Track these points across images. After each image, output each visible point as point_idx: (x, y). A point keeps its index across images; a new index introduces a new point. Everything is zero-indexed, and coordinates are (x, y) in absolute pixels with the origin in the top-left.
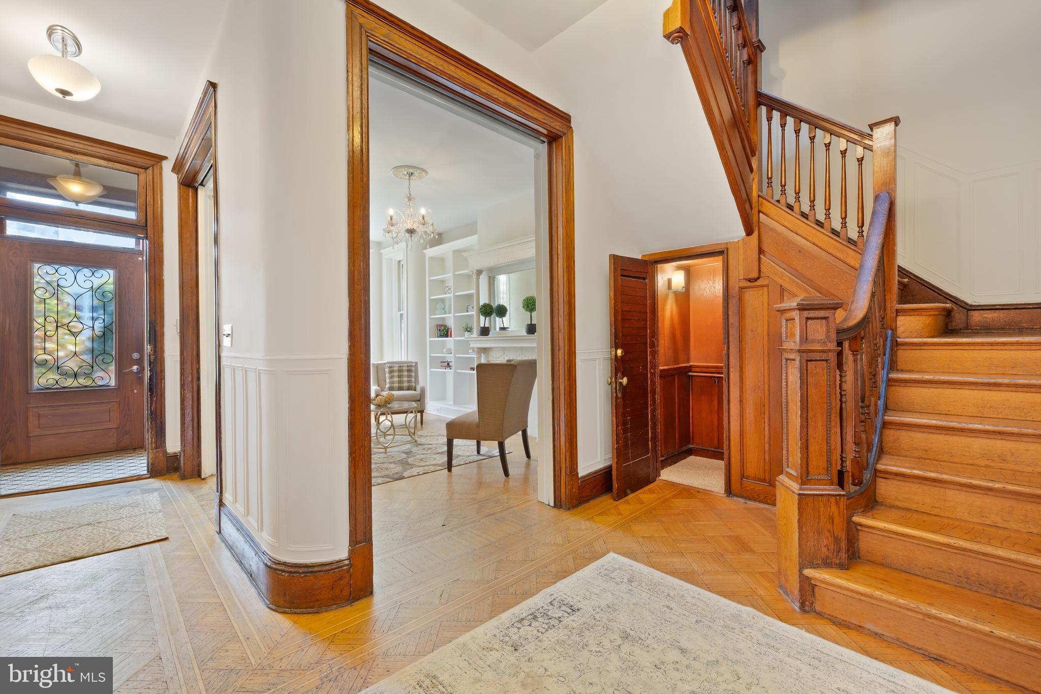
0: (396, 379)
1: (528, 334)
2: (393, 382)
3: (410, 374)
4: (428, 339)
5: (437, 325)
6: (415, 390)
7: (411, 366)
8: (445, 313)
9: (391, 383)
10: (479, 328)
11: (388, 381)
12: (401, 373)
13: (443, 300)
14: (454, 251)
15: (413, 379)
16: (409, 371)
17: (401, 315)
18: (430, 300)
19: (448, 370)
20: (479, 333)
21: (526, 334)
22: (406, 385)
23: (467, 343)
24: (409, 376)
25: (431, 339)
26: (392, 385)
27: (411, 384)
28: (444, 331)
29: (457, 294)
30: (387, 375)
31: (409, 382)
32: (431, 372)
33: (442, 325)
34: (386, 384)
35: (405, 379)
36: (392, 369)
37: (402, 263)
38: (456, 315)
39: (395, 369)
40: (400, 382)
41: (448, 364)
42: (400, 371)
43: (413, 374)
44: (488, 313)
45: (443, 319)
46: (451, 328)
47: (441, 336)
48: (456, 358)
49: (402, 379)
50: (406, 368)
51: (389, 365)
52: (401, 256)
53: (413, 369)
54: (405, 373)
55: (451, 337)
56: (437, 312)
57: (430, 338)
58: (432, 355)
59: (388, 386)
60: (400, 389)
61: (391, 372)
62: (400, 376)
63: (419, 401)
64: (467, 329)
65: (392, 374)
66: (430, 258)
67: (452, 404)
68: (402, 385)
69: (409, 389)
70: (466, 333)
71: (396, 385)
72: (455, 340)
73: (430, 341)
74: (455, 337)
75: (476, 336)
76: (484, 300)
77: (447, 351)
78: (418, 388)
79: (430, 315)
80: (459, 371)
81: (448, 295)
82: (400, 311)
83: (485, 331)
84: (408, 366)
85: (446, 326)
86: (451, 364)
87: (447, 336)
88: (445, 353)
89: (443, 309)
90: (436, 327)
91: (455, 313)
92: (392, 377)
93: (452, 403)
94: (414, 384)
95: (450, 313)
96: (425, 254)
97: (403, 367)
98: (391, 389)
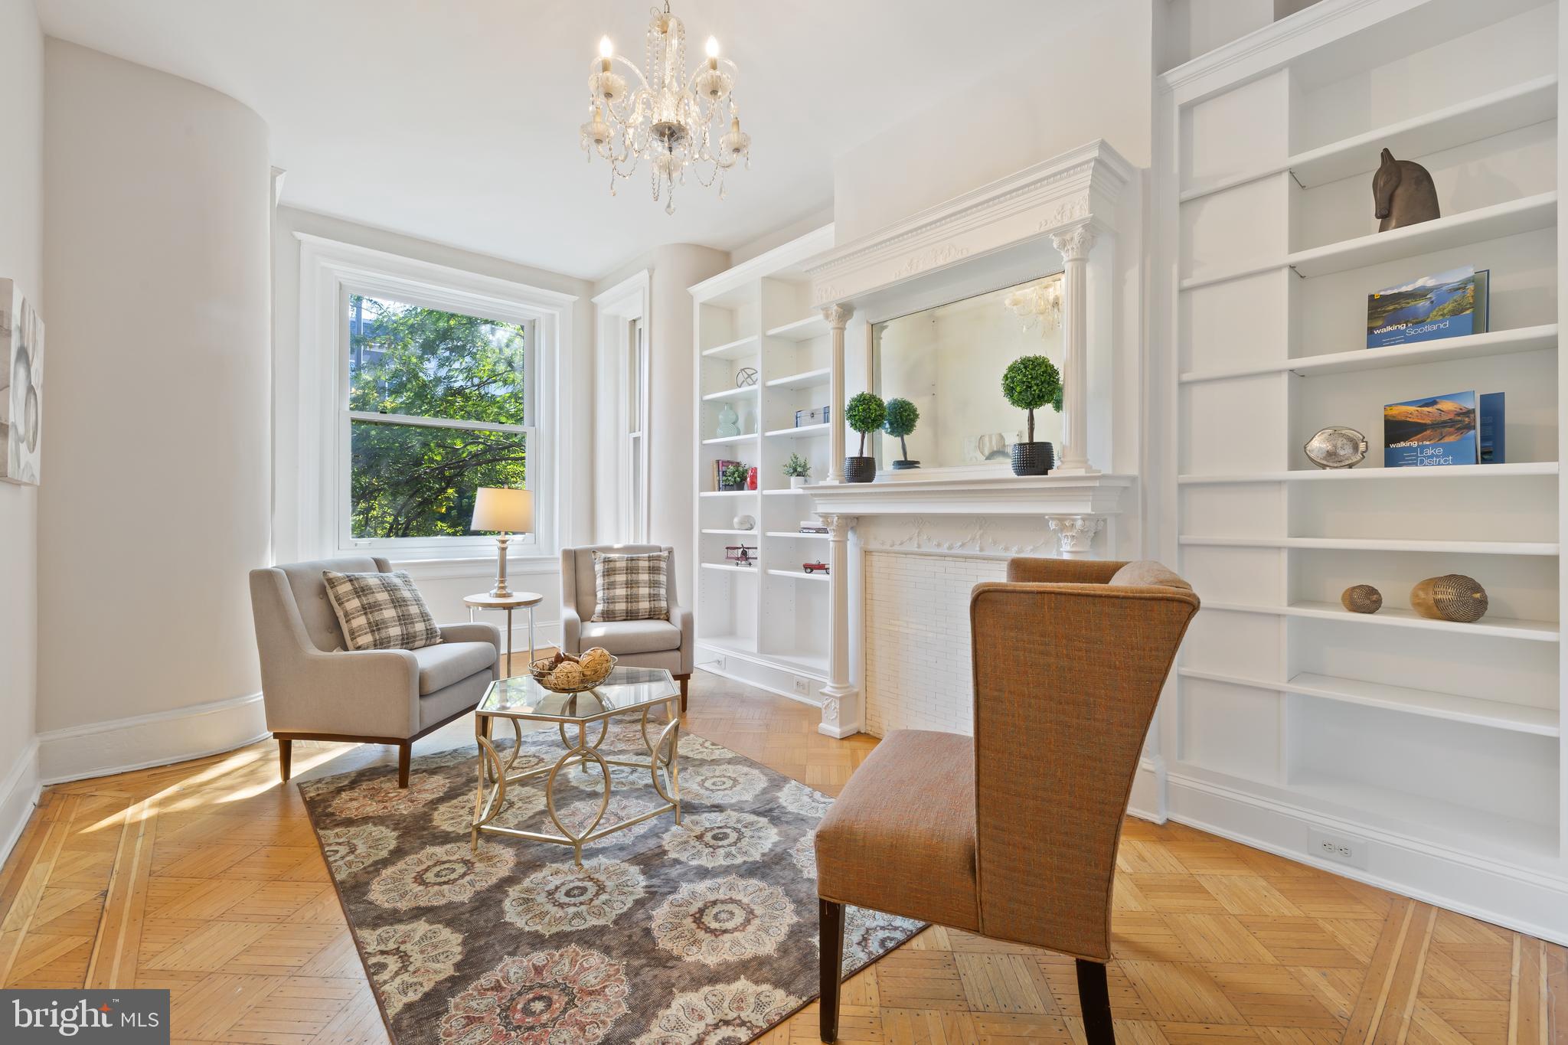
0: (621, 592)
1: (1018, 475)
2: (613, 597)
3: (656, 577)
4: (697, 494)
5: (718, 462)
6: (668, 620)
7: (658, 558)
8: (739, 434)
9: (609, 600)
10: (847, 463)
11: (600, 594)
12: (634, 577)
13: (730, 403)
14: (763, 278)
15: (663, 591)
16: (653, 570)
17: (636, 440)
18: (703, 403)
19: (743, 568)
20: (846, 473)
21: (1013, 475)
22: (644, 605)
23: (800, 503)
24: (653, 584)
25: (706, 495)
26: (611, 607)
27: (657, 604)
28: (736, 477)
29: (770, 383)
30: (599, 581)
31: (653, 597)
32: (702, 571)
33: (731, 463)
34: (596, 604)
35: (644, 591)
36: (612, 565)
37: (639, 325)
38: (768, 434)
39: (618, 565)
40: (631, 599)
41: (744, 553)
42: (631, 570)
43: (663, 578)
44: (874, 421)
45: (731, 447)
46: (755, 470)
47: (728, 487)
48: (767, 540)
49: (635, 591)
50: (647, 564)
51: (603, 555)
52: (636, 309)
53: (663, 565)
54: (644, 577)
55: (753, 486)
56: (719, 431)
57: (701, 490)
58: (704, 531)
59: (599, 608)
60: (631, 616)
61: (609, 572)
62: (630, 584)
63: (678, 649)
64: (795, 470)
65: (612, 579)
66: (704, 305)
67: (756, 651)
68: (634, 606)
69: (653, 615)
70: (793, 479)
71: (621, 606)
72: (764, 497)
73: (702, 499)
74: (763, 489)
75: (836, 483)
76: (856, 386)
77: (741, 523)
78: (677, 614)
79: (703, 437)
80: (772, 572)
81: (745, 389)
82: (635, 432)
83: (862, 470)
84: (650, 559)
85: (738, 464)
86: (750, 553)
87: (740, 486)
88: (736, 526)
89: (734, 423)
90: (715, 466)
91: (765, 429)
92: (610, 586)
93: (754, 647)
94: (664, 604)
95: (749, 429)
96: (691, 298)
97: (638, 559)
98: (608, 616)
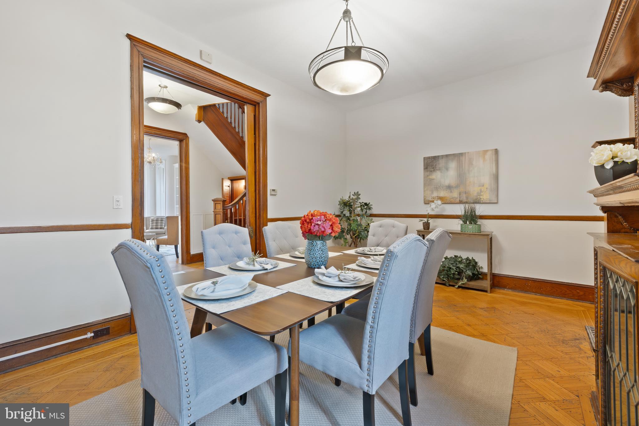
3: (162, 222)
6: (164, 229)
7: (163, 218)
9: (152, 226)
11: (150, 225)
12: (158, 222)
22: (159, 227)
26: (152, 227)
30: (151, 222)
35: (159, 224)
36: (153, 220)
39: (155, 219)
40: (156, 225)
42: (162, 220)
49: (157, 224)
50: (160, 219)
51: (152, 218)
54: (160, 222)
57: (176, 205)
59: (150, 227)
60: (156, 228)
65: (153, 222)
68: (157, 227)
69: (161, 229)
84: (161, 218)
92: (153, 223)
94: (164, 227)
97: (158, 219)
98: (152, 228)
